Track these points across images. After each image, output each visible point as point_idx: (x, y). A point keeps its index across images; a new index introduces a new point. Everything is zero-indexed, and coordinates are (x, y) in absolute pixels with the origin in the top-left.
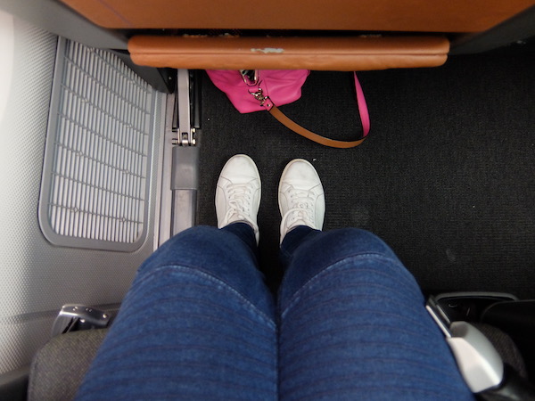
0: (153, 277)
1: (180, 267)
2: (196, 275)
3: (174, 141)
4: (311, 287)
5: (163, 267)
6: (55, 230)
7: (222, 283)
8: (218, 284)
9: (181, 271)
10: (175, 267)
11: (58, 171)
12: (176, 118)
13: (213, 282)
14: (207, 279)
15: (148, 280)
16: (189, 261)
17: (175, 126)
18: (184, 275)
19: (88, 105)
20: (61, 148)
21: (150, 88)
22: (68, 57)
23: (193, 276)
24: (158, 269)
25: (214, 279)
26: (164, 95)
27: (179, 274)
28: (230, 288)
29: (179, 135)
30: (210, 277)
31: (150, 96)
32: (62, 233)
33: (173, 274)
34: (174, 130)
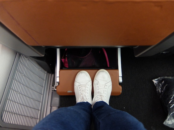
3: (53, 90)
6: (3, 121)
11: (9, 98)
12: (54, 81)
19: (24, 76)
20: (11, 90)
21: (46, 72)
22: (19, 60)
26: (50, 75)
29: (54, 88)
31: (46, 75)
32: (6, 122)
34: (53, 86)
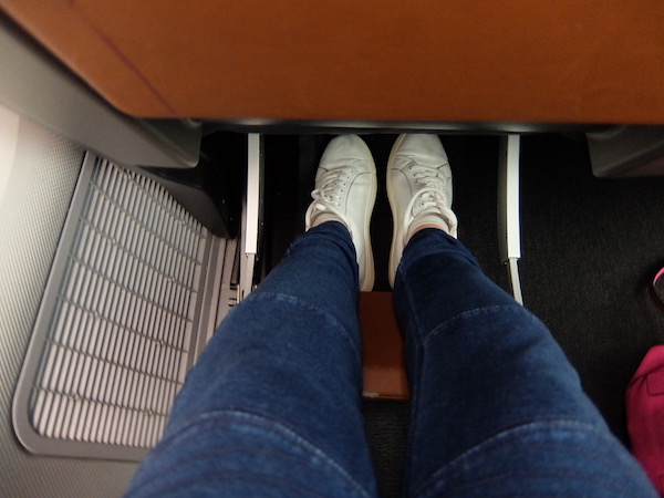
0: (194, 430)
1: (247, 416)
2: (277, 432)
3: (231, 302)
4: (467, 467)
5: (215, 414)
6: (37, 431)
7: (318, 451)
8: (313, 454)
9: (248, 422)
10: (238, 414)
11: (57, 338)
12: (236, 270)
13: (305, 450)
14: (294, 443)
15: (185, 435)
16: (264, 406)
17: (234, 282)
18: (255, 431)
19: (115, 248)
20: (66, 305)
21: (205, 230)
22: (96, 183)
23: (271, 435)
24: (205, 416)
25: (306, 443)
26: (223, 241)
27: (245, 429)
28: (331, 461)
29: (238, 294)
30: (300, 439)
31: (203, 242)
32: (49, 434)
33: (234, 426)
34: (233, 287)
